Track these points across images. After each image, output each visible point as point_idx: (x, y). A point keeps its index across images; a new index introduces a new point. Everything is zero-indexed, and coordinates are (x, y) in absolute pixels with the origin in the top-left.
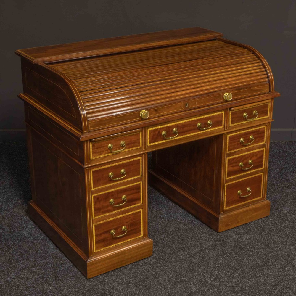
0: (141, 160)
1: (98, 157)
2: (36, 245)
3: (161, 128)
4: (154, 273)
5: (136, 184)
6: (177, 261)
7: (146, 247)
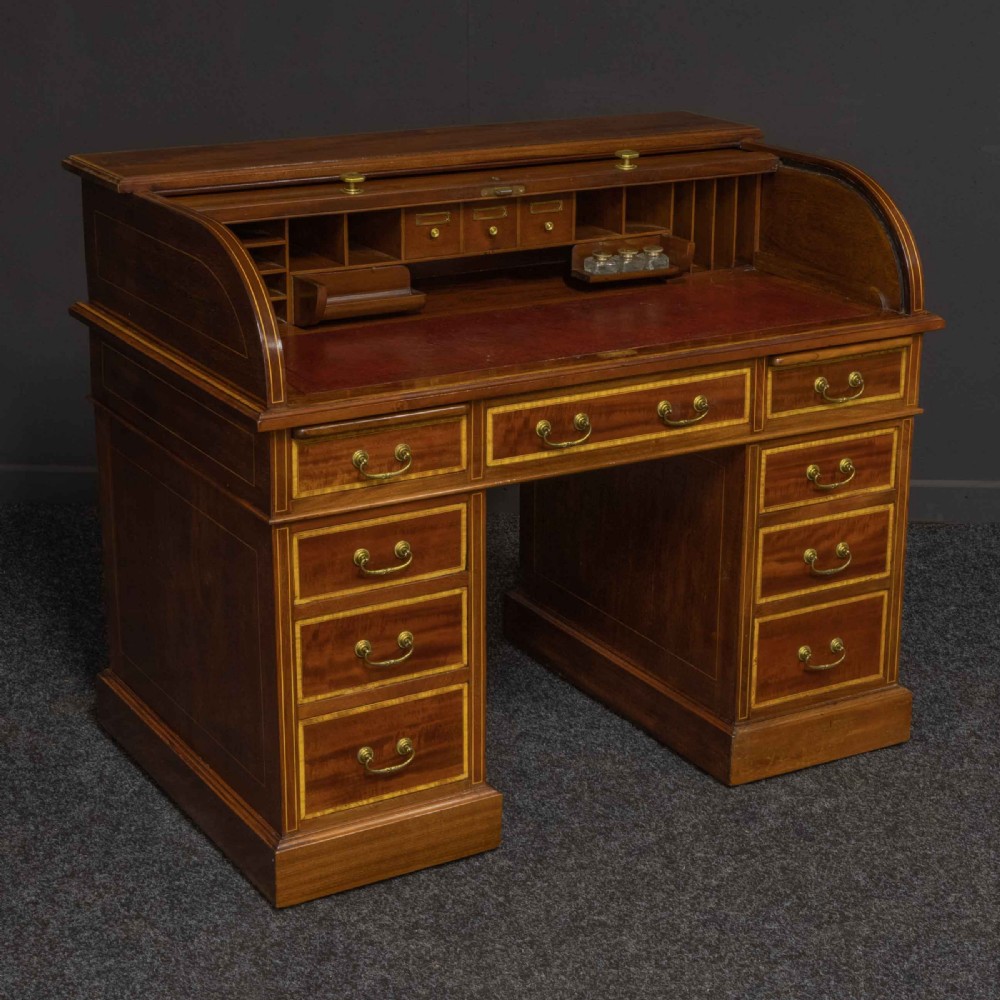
0: (464, 516)
1: (317, 492)
2: (116, 810)
3: (532, 411)
4: (501, 899)
5: (445, 594)
6: (582, 866)
7: (478, 817)
